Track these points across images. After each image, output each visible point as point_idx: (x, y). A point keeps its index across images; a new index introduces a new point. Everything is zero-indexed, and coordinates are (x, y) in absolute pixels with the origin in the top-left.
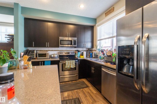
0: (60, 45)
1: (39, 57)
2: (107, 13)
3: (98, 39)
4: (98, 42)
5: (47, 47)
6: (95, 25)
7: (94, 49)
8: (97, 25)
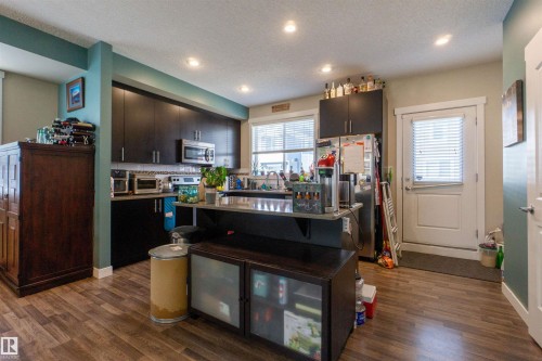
0: (184, 160)
1: (139, 188)
2: (276, 107)
3: (254, 151)
4: (253, 156)
5: (156, 163)
6: (247, 120)
7: (241, 171)
8: (250, 121)
